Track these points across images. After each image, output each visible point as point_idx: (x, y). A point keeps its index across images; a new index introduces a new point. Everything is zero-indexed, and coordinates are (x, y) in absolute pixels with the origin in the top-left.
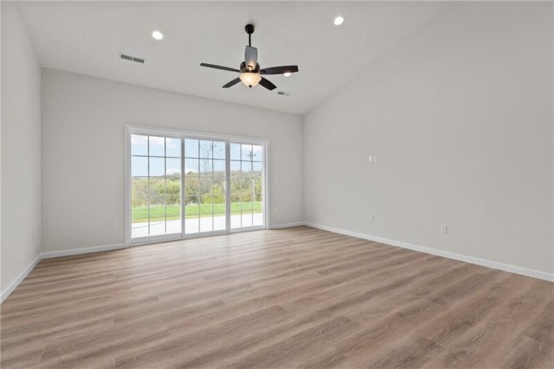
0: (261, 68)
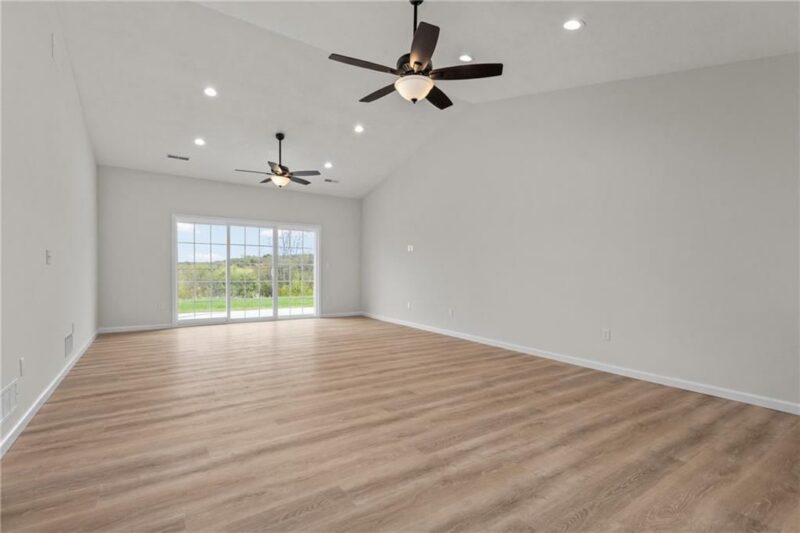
0: (291, 171)
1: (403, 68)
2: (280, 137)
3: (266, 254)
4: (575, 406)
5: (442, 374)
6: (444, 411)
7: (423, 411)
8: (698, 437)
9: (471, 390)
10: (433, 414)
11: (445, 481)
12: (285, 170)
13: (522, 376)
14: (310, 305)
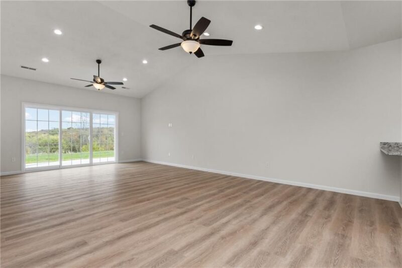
0: (105, 81)
1: (186, 36)
2: (99, 62)
3: (68, 127)
4: (262, 197)
5: (197, 188)
6: (207, 206)
7: (197, 207)
8: (313, 205)
9: (214, 194)
10: (202, 208)
11: (223, 238)
12: (102, 81)
13: (234, 186)
14: (112, 155)
